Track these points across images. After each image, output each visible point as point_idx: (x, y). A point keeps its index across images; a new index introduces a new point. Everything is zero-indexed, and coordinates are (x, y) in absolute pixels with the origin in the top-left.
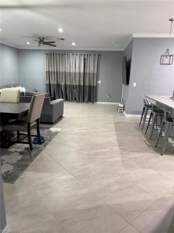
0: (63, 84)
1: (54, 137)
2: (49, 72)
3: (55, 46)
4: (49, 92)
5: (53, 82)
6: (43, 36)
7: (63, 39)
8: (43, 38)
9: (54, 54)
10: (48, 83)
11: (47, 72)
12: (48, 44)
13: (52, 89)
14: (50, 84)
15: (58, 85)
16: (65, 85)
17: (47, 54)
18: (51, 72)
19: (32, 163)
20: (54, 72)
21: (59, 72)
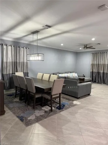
0: (102, 72)
1: (71, 107)
2: (93, 64)
3: (95, 48)
4: (92, 77)
5: (95, 70)
6: (86, 44)
7: (99, 44)
8: (87, 45)
9: (97, 53)
10: (92, 71)
11: (92, 64)
12: (89, 48)
13: (94, 75)
14: (93, 72)
15: (98, 73)
16: (104, 73)
17: (93, 53)
18: (95, 64)
19: (45, 120)
20: (96, 64)
21: (100, 64)
